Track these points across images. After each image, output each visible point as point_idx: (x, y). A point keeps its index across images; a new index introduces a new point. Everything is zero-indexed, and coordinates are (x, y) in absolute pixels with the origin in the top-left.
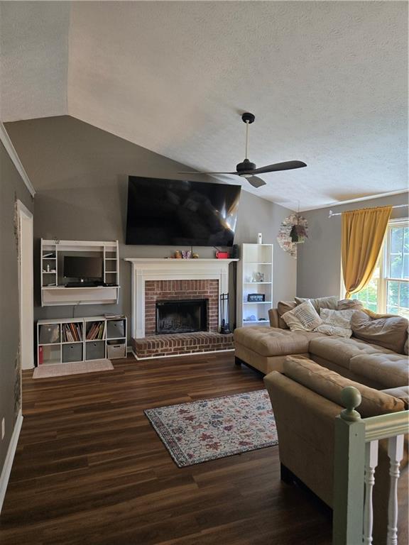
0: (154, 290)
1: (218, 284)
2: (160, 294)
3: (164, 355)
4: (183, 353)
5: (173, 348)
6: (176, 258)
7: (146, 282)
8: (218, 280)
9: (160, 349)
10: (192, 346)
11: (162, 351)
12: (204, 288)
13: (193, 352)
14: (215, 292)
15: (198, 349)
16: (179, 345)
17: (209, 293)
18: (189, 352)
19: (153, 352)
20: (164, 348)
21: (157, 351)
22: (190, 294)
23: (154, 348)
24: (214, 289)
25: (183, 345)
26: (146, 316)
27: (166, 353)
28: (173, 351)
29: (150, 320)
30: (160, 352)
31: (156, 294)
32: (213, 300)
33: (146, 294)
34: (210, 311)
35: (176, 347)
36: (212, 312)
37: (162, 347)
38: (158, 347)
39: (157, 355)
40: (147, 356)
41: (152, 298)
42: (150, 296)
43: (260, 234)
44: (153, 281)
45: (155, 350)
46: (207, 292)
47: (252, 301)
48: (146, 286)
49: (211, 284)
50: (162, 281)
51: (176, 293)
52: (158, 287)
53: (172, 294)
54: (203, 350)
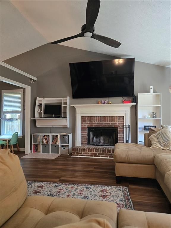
0: (86, 121)
1: (124, 119)
2: (89, 123)
3: (85, 156)
4: (96, 156)
5: (90, 153)
6: (98, 104)
7: (82, 117)
8: (123, 117)
9: (83, 152)
10: (102, 153)
11: (84, 153)
12: (114, 121)
13: (102, 156)
14: (122, 124)
15: (105, 155)
16: (93, 151)
17: (118, 124)
18: (100, 156)
19: (79, 153)
20: (85, 152)
21: (81, 153)
22: (106, 124)
23: (80, 151)
24: (121, 121)
25: (96, 152)
26: (82, 135)
27: (86, 155)
28: (90, 154)
29: (84, 137)
30: (83, 154)
31: (87, 123)
32: (120, 128)
33: (82, 123)
34: (118, 134)
35: (92, 152)
36: (120, 136)
37: (84, 151)
38: (82, 151)
39: (81, 155)
40: (76, 155)
41: (85, 126)
42: (84, 124)
43: (152, 87)
44: (86, 117)
45: (80, 152)
46: (116, 124)
47: (147, 130)
48: (82, 119)
49: (119, 119)
50: (90, 117)
51: (98, 124)
52: (88, 120)
53: (95, 124)
54: (108, 156)
